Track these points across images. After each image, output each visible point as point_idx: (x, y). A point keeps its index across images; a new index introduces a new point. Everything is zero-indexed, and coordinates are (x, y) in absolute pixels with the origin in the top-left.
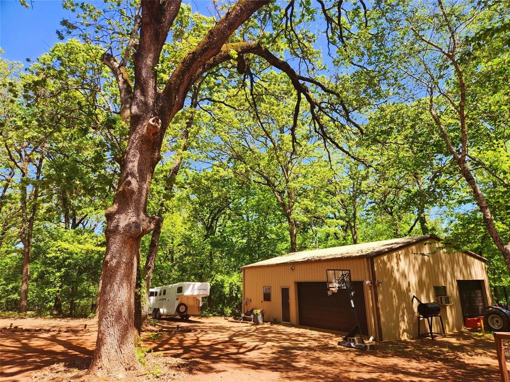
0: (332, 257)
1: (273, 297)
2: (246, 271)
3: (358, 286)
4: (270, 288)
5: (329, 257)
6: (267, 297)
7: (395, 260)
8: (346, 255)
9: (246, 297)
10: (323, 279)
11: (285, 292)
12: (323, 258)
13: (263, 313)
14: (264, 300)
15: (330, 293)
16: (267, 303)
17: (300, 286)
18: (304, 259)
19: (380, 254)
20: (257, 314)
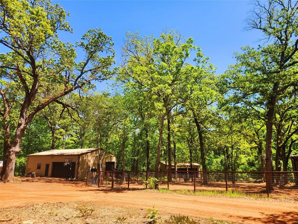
0: (68, 154)
1: (42, 167)
2: (29, 157)
3: (74, 164)
4: (41, 164)
5: (67, 154)
6: (39, 167)
7: (87, 157)
8: (73, 154)
9: (28, 168)
10: (63, 161)
11: (47, 166)
12: (65, 154)
13: (36, 174)
14: (37, 169)
15: (64, 166)
16: (39, 170)
17: (54, 163)
18: (58, 154)
19: (83, 154)
20: (34, 174)
